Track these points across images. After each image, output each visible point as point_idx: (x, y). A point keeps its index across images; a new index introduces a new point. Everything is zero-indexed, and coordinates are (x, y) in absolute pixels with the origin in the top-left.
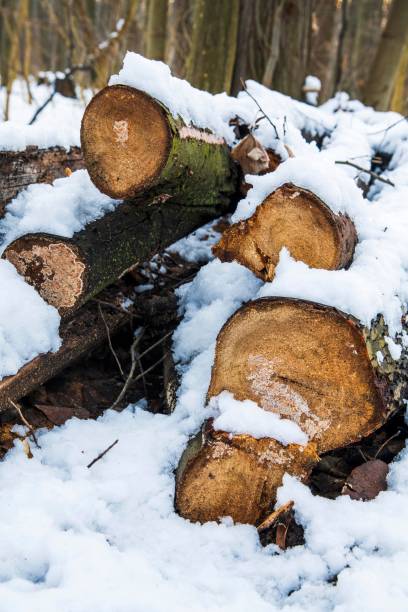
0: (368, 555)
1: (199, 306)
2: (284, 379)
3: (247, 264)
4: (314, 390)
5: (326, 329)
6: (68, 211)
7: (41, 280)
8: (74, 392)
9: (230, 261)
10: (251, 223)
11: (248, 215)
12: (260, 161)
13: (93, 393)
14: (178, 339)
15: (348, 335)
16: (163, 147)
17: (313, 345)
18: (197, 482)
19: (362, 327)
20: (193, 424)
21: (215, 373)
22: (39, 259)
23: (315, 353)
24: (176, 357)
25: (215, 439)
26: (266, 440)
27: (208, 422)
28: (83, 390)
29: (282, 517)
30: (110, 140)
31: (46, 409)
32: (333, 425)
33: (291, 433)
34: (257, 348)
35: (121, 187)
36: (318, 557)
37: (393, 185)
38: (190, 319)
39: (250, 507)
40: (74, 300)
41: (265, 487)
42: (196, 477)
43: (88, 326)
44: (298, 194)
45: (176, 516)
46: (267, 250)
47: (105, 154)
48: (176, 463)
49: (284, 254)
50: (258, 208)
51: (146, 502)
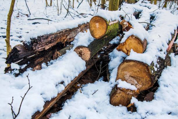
0: (150, 115)
1: (114, 58)
2: (132, 77)
3: (124, 52)
4: (138, 79)
5: (141, 66)
6: (87, 41)
7: (82, 55)
8: (89, 75)
9: (120, 51)
10: (124, 43)
11: (124, 42)
12: (126, 25)
13: (93, 75)
14: (109, 65)
15: (145, 68)
16: (106, 28)
17: (138, 70)
18: (114, 98)
19: (149, 66)
20: (113, 85)
21: (117, 75)
22: (81, 51)
23: (139, 71)
24: (109, 69)
25: (118, 89)
26: (128, 89)
27: (116, 85)
28: (91, 74)
29: (132, 106)
30: (95, 27)
31: (84, 80)
32: (142, 86)
33: (133, 88)
34: (126, 70)
35: (97, 37)
36: (139, 115)
37: (155, 26)
38: (112, 61)
39: (125, 103)
40: (88, 59)
41: (128, 99)
42: (114, 97)
43: (91, 62)
44: (134, 37)
45: (110, 104)
46: (128, 49)
47: (94, 30)
48: (110, 93)
49: (132, 50)
50: (126, 40)
51: (104, 101)
